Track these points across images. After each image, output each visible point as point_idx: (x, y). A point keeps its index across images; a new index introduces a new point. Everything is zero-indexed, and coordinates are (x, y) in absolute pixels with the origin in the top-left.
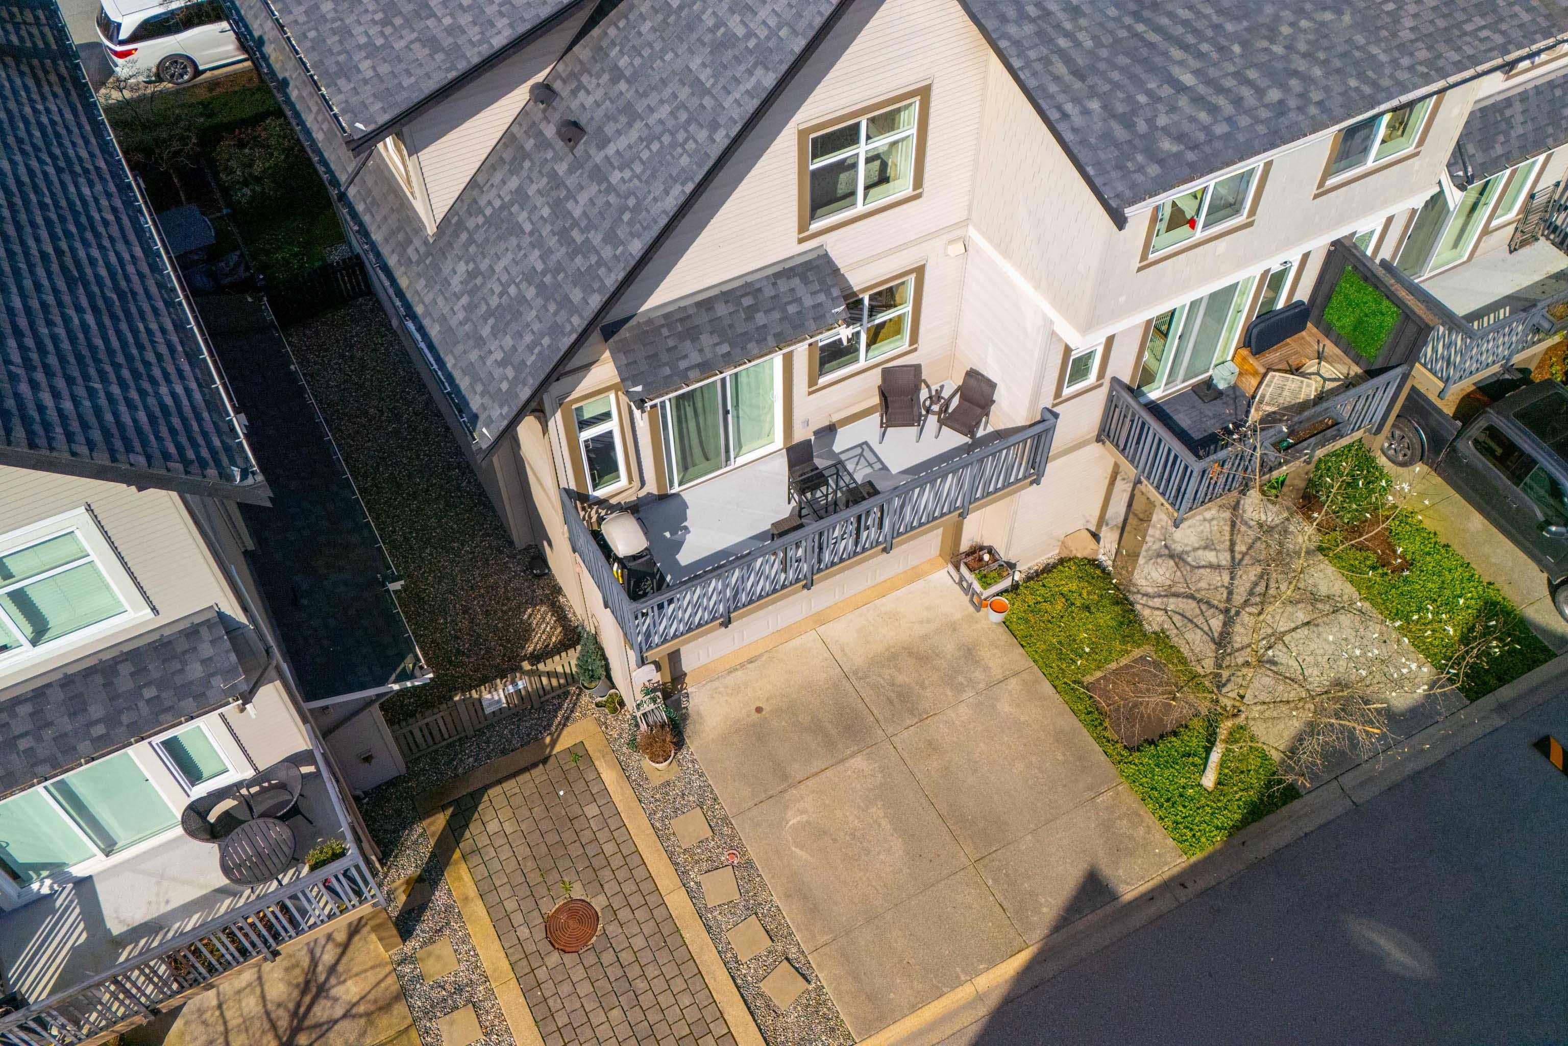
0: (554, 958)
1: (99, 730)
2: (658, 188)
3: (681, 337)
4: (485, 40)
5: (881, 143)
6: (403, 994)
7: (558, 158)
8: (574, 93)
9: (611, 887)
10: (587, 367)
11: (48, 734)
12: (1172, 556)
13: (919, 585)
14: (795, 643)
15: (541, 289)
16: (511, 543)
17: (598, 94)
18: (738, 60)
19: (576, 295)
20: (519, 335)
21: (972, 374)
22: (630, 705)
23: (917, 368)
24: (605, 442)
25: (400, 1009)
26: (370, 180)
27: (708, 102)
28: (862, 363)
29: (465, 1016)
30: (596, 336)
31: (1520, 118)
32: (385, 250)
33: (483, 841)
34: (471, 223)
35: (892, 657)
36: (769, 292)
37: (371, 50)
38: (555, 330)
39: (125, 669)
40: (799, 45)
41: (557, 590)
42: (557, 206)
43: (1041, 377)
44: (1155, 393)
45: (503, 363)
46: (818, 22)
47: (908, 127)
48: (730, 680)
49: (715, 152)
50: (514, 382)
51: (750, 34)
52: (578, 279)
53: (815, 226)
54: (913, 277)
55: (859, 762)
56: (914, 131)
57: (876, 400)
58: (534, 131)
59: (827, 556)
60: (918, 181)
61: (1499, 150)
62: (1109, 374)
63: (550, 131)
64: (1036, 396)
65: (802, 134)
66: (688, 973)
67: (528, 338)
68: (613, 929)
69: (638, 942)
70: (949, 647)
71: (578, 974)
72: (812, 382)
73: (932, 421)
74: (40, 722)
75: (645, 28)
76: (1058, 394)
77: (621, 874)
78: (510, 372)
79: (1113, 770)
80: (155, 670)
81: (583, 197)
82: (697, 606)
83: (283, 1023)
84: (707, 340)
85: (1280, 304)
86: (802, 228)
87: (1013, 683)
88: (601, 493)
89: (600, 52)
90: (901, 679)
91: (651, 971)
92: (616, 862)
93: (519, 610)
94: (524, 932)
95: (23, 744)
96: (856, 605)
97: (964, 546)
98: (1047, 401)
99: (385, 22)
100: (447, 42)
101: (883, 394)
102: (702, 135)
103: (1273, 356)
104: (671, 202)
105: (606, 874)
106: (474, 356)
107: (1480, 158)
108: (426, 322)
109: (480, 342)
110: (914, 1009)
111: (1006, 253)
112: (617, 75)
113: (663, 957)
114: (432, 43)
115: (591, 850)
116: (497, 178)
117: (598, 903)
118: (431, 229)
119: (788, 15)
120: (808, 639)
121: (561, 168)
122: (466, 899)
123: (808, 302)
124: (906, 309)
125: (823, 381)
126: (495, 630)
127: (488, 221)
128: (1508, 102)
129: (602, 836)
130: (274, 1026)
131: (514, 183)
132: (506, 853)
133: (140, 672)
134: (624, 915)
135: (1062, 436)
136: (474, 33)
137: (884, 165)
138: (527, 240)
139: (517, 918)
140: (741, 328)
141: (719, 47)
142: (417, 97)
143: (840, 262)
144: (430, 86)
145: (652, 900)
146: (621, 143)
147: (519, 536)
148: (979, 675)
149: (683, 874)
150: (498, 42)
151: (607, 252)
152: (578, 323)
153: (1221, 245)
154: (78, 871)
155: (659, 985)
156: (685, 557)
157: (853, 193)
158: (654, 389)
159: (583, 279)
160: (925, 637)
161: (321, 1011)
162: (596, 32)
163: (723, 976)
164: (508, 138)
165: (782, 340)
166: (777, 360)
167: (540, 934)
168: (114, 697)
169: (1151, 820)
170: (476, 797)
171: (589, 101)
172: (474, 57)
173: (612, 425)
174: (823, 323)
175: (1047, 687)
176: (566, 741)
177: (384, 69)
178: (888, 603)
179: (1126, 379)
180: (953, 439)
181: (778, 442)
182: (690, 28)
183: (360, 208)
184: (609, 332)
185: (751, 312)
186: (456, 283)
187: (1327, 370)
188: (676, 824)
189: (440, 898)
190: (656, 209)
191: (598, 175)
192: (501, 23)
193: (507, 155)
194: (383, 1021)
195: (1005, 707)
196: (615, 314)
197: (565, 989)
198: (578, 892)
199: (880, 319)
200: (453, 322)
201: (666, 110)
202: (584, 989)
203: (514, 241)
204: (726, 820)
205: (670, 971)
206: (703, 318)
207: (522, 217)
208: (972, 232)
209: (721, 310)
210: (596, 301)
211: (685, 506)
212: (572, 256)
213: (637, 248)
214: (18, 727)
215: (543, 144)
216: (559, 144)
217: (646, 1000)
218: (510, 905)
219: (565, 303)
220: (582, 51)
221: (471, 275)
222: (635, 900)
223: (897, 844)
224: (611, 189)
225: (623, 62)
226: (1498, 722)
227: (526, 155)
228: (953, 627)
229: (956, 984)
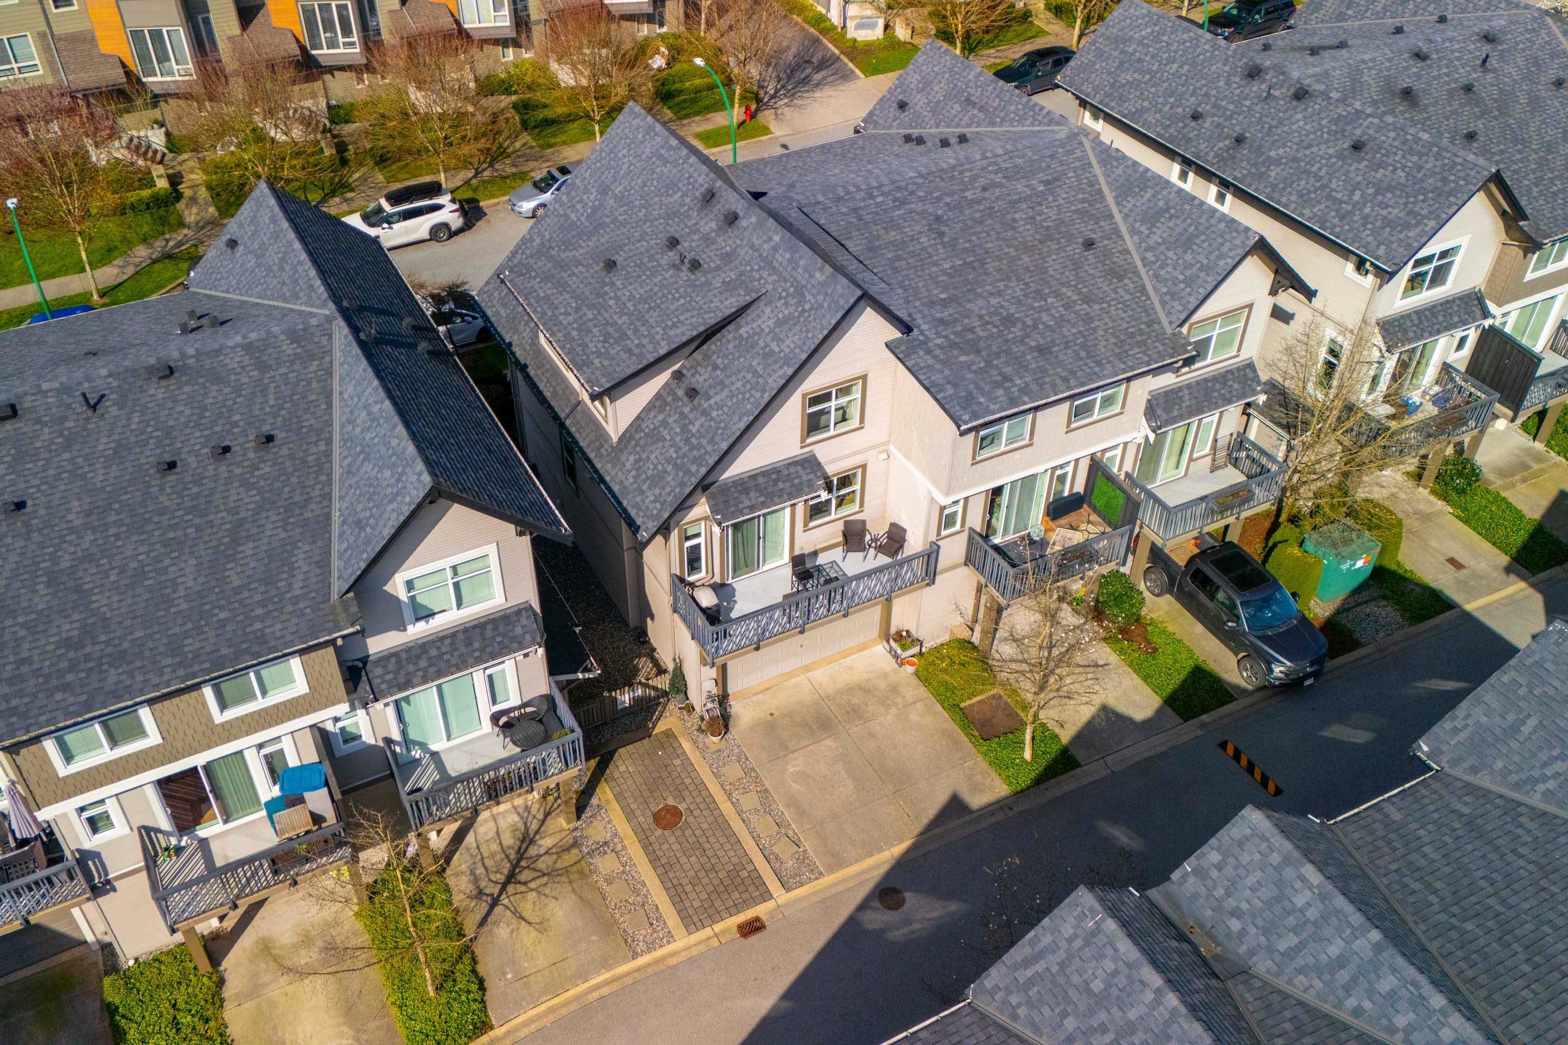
0: (659, 832)
1: (477, 654)
2: (736, 418)
3: (741, 492)
4: (655, 350)
5: (843, 401)
6: (575, 844)
7: (684, 405)
8: (693, 375)
9: (689, 800)
10: (692, 506)
11: (456, 654)
12: (1015, 640)
13: (865, 653)
14: (794, 680)
15: (675, 465)
16: (627, 625)
17: (706, 376)
18: (775, 362)
19: (693, 468)
20: (663, 488)
21: (893, 525)
22: (698, 708)
23: (864, 522)
24: (696, 548)
25: (575, 851)
26: (579, 417)
27: (761, 380)
28: (833, 516)
29: (611, 856)
30: (699, 490)
31: (1187, 397)
32: (587, 451)
33: (616, 775)
34: (637, 436)
35: (850, 690)
36: (785, 472)
37: (599, 354)
38: (682, 484)
39: (490, 627)
40: (804, 356)
41: (654, 650)
42: (684, 428)
43: (928, 523)
44: (997, 540)
45: (655, 501)
46: (813, 347)
47: (856, 394)
48: (755, 699)
49: (764, 403)
50: (660, 511)
51: (781, 351)
52: (695, 460)
53: (809, 440)
54: (860, 471)
55: (829, 742)
56: (859, 396)
57: (841, 539)
58: (671, 392)
59: (812, 617)
60: (862, 420)
61: (1175, 413)
62: (967, 525)
63: (680, 393)
64: (926, 534)
65: (804, 396)
66: (733, 841)
67: (668, 489)
68: (691, 820)
69: (705, 826)
70: (883, 685)
71: (672, 840)
72: (806, 525)
73: (872, 552)
74: (453, 647)
75: (731, 346)
76: (939, 534)
77: (695, 794)
78: (658, 506)
79: (974, 751)
80: (502, 629)
81: (697, 424)
82: (743, 635)
83: (512, 856)
84: (753, 494)
85: (1066, 494)
86: (803, 441)
87: (919, 705)
88: (691, 579)
89: (707, 357)
90: (855, 701)
91: (712, 840)
92: (692, 788)
93: (632, 660)
94: (641, 819)
95: (446, 657)
96: (829, 661)
97: (893, 630)
98: (933, 538)
99: (605, 342)
100: (637, 351)
101: (845, 535)
102: (758, 395)
103: (1064, 521)
104: (742, 425)
105: (687, 793)
106: (638, 499)
107: (1164, 417)
108: (612, 485)
109: (642, 492)
110: (857, 861)
111: (908, 456)
112: (716, 367)
113: (719, 833)
114: (630, 352)
115: (677, 781)
116: (652, 415)
117: (682, 807)
118: (615, 439)
119: (799, 343)
120: (800, 679)
121: (686, 410)
122: (608, 801)
123: (805, 478)
124: (857, 487)
125: (812, 524)
126: (619, 671)
127: (647, 435)
128: (1180, 389)
129: (683, 775)
130: (507, 857)
131: (661, 417)
132: (630, 781)
133: (495, 628)
134: (697, 813)
135: (944, 560)
136: (650, 347)
137: (844, 413)
138: (667, 444)
139: (638, 813)
140: (770, 489)
141: (766, 356)
142: (623, 376)
143: (822, 459)
144: (629, 371)
145: (712, 806)
146: (718, 398)
147: (633, 620)
148: (899, 700)
149: (729, 796)
150: (662, 352)
151: (709, 448)
152: (694, 481)
153: (1017, 454)
154: (434, 747)
155: (717, 846)
156: (734, 615)
157: (828, 426)
158: (726, 518)
159: (698, 461)
160: (868, 680)
161: (533, 851)
162: (705, 347)
163: (752, 843)
164: (658, 396)
165: (791, 496)
166: (788, 511)
167: (651, 820)
168: (484, 639)
169: (994, 775)
170: (612, 754)
171: (701, 379)
172: (651, 358)
173: (701, 540)
174: (812, 488)
175: (939, 707)
176: (660, 728)
177: (606, 363)
178: (848, 661)
179: (978, 529)
180: (883, 560)
181: (786, 558)
182: (752, 347)
183: (573, 430)
184: (705, 488)
185: (776, 481)
186: (628, 465)
187: (1091, 528)
188: (723, 770)
189: (594, 801)
190: (734, 428)
191: (705, 413)
192: (663, 343)
193: (658, 404)
194: (566, 856)
195: (914, 718)
196: (710, 480)
197: (666, 846)
198: (671, 801)
199: (842, 492)
200: (627, 483)
201: (740, 384)
202: (676, 847)
203: (660, 444)
204: (753, 770)
205: (722, 840)
206: (752, 484)
207: (665, 433)
208: (892, 448)
209: (761, 480)
210: (703, 471)
211: (734, 590)
212: (692, 450)
213: (724, 446)
214: (444, 649)
215: (676, 398)
216: (685, 399)
217: (710, 853)
218: (634, 806)
219: (688, 472)
220: (697, 355)
221: (637, 461)
222: (702, 806)
223: (850, 783)
224: (712, 419)
225: (719, 361)
226: (1200, 733)
227: (668, 404)
228: (885, 675)
229: (881, 850)
